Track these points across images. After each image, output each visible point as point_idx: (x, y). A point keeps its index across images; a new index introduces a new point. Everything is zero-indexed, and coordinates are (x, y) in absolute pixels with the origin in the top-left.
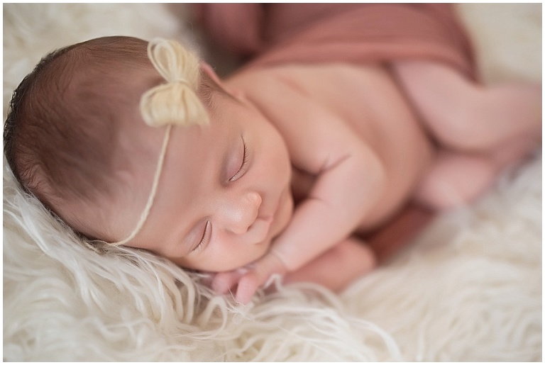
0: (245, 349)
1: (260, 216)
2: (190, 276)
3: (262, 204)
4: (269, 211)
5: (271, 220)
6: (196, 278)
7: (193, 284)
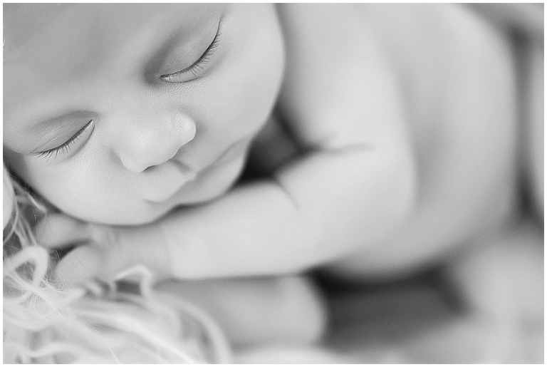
0: (35, 354)
1: (177, 161)
2: (15, 190)
3: (191, 143)
4: (196, 161)
5: (191, 176)
6: (22, 199)
7: (14, 206)
